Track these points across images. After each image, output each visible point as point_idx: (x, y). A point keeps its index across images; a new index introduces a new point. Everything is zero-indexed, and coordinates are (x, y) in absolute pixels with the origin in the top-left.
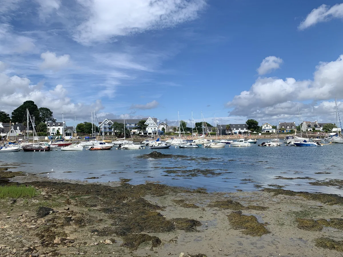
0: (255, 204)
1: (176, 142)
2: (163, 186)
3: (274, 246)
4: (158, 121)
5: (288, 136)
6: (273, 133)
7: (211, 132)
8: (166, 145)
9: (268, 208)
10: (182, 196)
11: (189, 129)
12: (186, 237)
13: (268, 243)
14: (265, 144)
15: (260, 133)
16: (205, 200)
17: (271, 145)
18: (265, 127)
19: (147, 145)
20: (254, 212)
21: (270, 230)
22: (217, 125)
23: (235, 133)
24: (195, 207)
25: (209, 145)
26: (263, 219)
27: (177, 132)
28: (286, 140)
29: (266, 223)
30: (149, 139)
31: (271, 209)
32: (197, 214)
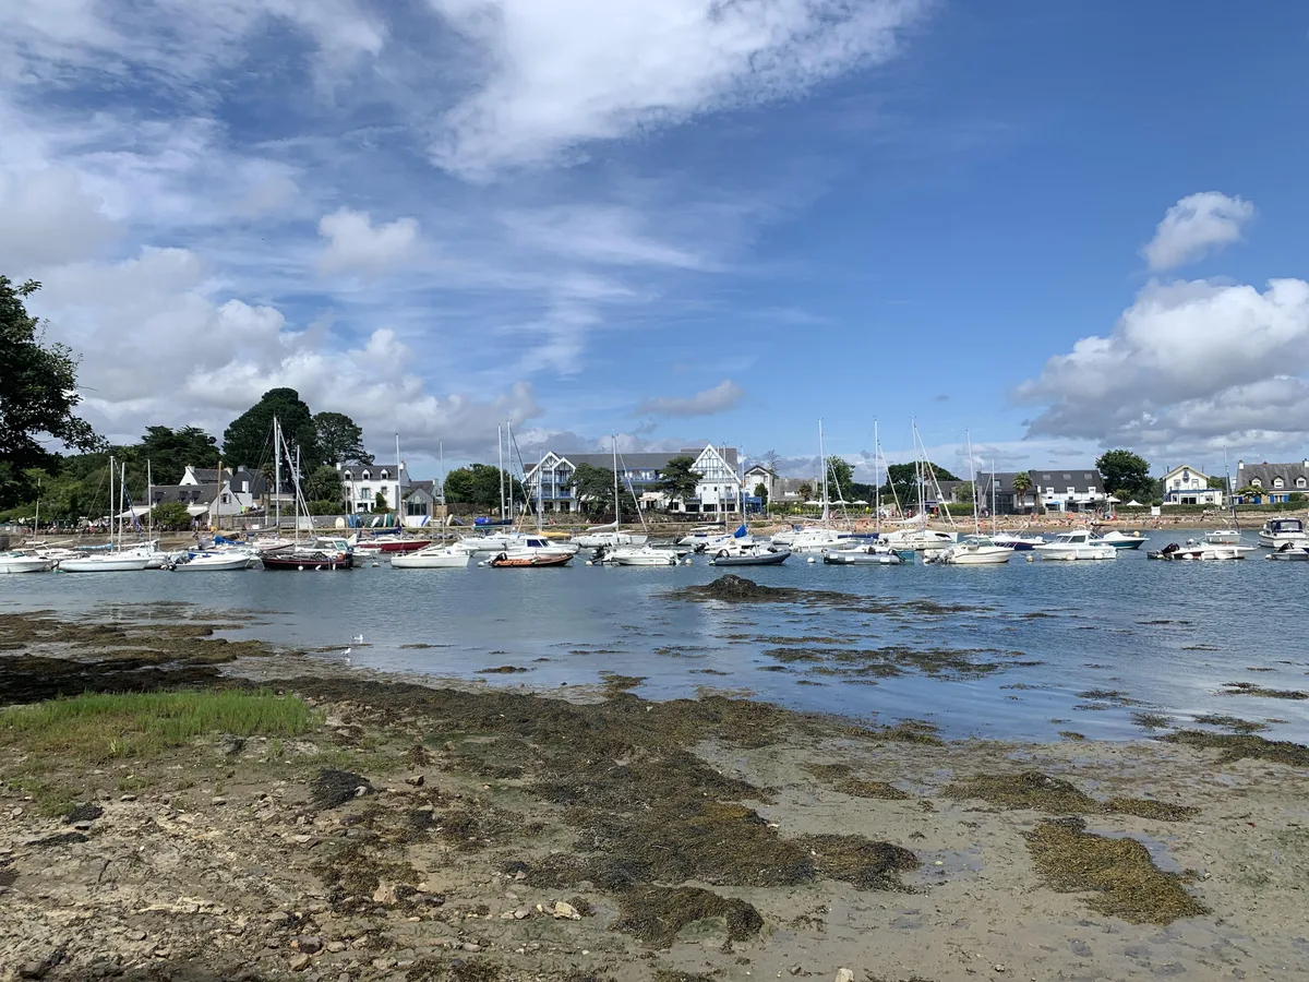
0: (1140, 795)
1: (813, 539)
2: (764, 710)
3: (1227, 969)
4: (740, 460)
5: (1280, 518)
6: (1213, 507)
7: (954, 501)
8: (774, 551)
9: (1197, 811)
10: (840, 749)
11: (864, 491)
12: (858, 909)
13: (1202, 953)
14: (1177, 552)
15: (1155, 505)
16: (934, 769)
17: (1203, 556)
18: (1177, 484)
19: (700, 549)
20: (1136, 827)
21: (1209, 903)
22: (979, 474)
23: (1052, 507)
24: (889, 793)
25: (943, 553)
26: (1176, 855)
27: (815, 503)
28: (1272, 536)
29: (1189, 873)
30: (709, 527)
31: (1209, 816)
32: (902, 821)
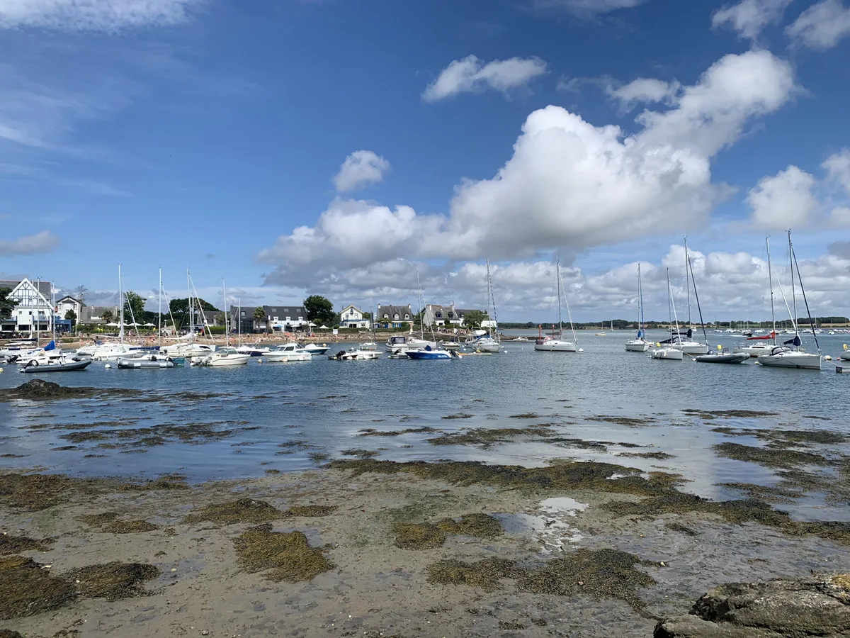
0: (306, 503)
1: (109, 351)
2: (54, 480)
3: (340, 599)
4: (54, 291)
5: (396, 336)
6: (363, 329)
7: (215, 324)
8: (77, 360)
9: (336, 507)
10: (111, 501)
11: (150, 316)
12: (108, 616)
13: (327, 593)
14: (344, 355)
15: (335, 328)
16: (179, 506)
17: (357, 358)
18: (347, 316)
19: (13, 360)
20: (301, 523)
21: (336, 562)
22: (232, 307)
23: (277, 329)
24: (145, 527)
25: (204, 359)
26: (322, 536)
27: (115, 324)
28: (391, 346)
29: (328, 546)
30: (22, 343)
31: (342, 510)
32: (151, 545)
